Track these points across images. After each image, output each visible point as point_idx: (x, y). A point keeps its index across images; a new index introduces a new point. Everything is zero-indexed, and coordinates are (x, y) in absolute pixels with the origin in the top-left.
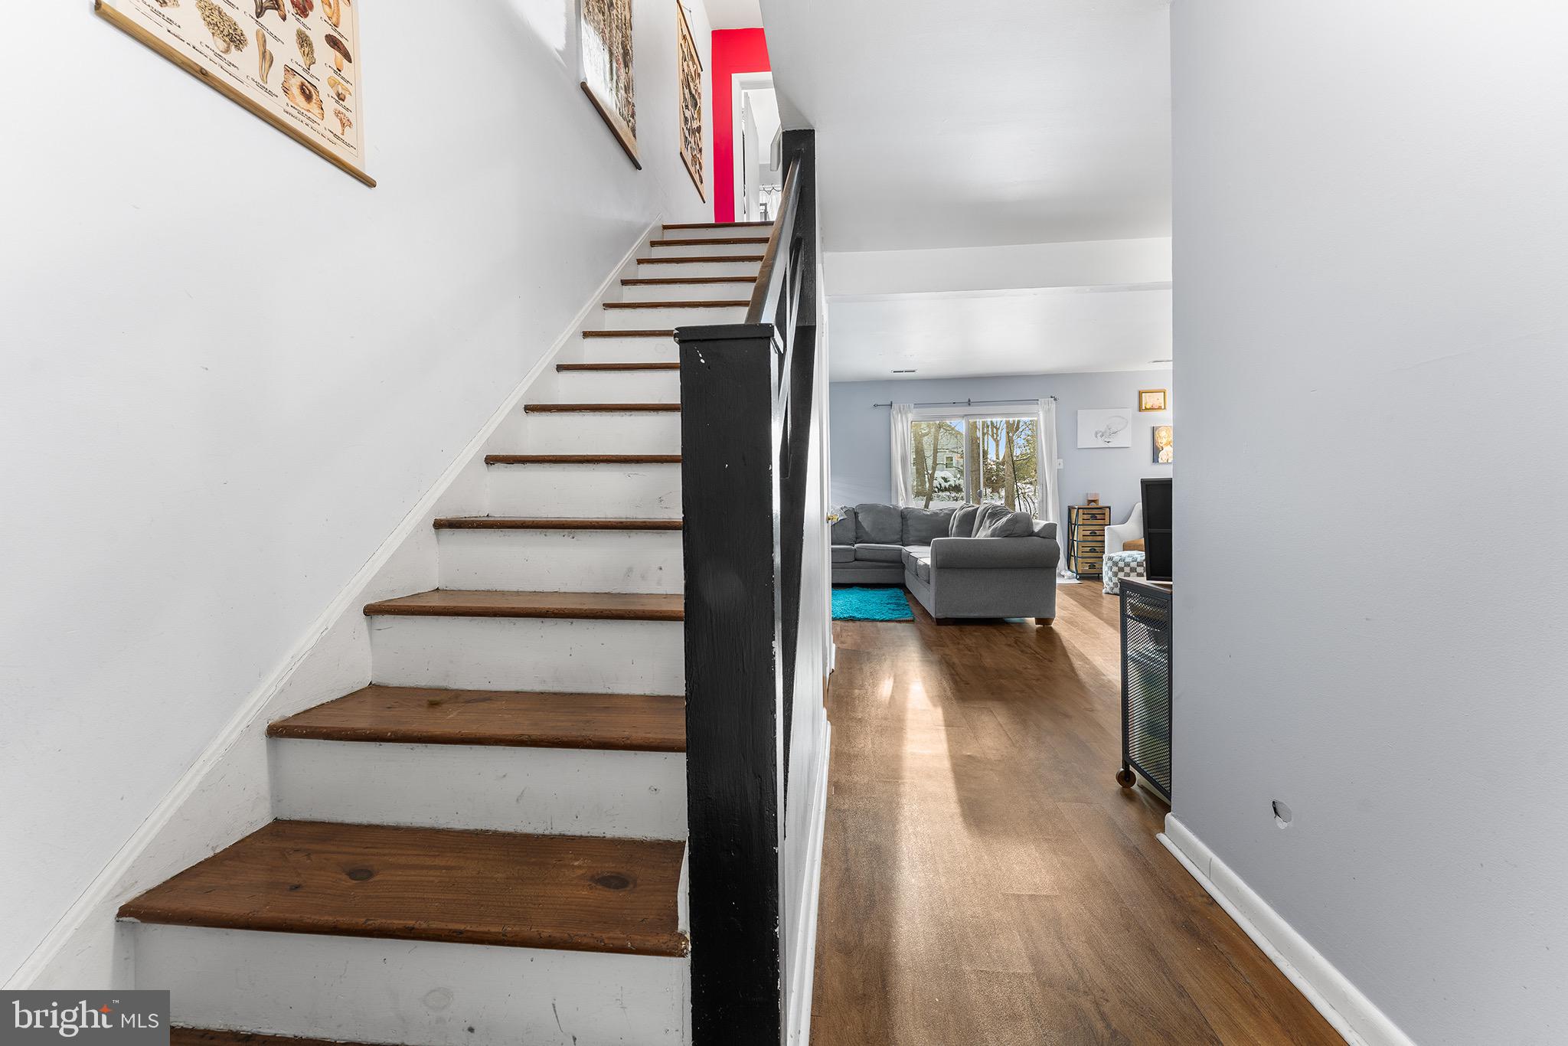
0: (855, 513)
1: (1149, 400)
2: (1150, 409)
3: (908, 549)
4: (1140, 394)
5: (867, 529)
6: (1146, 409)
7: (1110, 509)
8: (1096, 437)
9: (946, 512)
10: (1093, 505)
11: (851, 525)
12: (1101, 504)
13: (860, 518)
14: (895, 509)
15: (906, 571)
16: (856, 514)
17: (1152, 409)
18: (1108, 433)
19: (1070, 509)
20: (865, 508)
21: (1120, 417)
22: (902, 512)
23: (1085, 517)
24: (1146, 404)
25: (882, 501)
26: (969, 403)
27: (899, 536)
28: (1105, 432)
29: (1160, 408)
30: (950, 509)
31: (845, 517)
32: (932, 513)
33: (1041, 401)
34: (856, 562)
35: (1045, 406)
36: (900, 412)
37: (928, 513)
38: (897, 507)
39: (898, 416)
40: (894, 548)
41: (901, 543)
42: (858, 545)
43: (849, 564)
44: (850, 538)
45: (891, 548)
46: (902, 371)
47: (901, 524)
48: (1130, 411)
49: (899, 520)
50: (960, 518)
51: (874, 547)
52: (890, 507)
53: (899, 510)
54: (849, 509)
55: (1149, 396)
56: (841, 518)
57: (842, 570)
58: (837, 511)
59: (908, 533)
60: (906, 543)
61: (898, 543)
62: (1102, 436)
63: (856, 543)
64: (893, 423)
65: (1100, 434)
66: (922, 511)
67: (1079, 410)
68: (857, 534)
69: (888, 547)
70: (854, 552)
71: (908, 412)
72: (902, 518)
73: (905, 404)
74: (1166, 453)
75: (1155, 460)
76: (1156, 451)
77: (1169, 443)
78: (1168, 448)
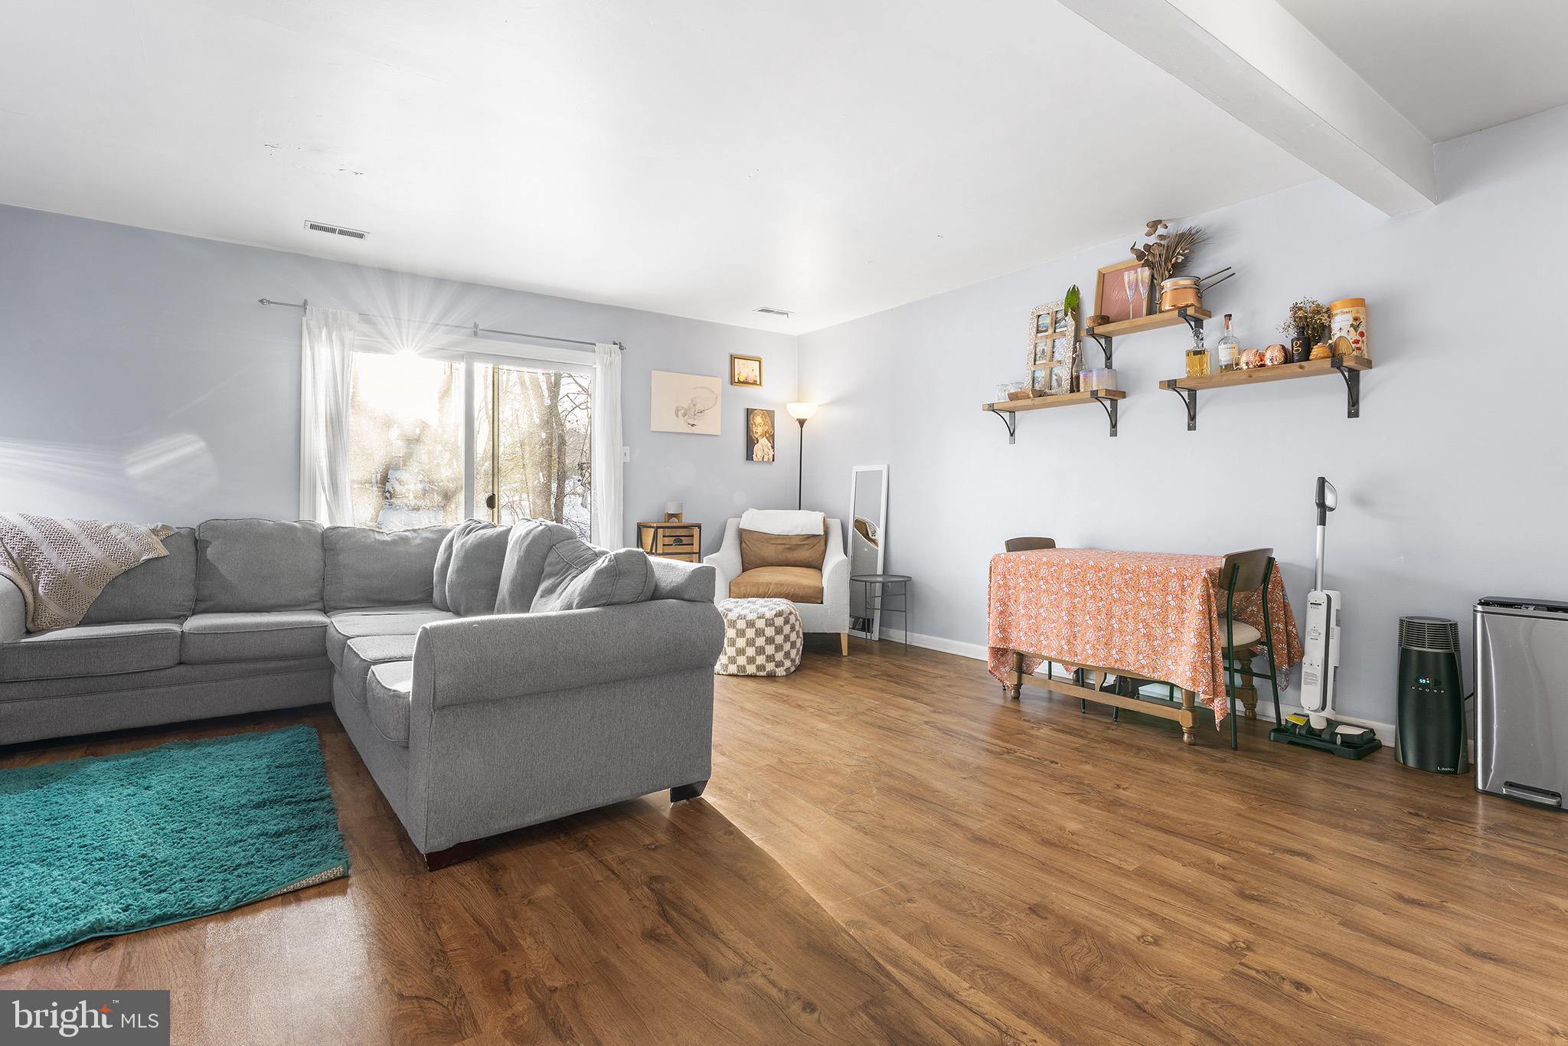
0: (196, 542)
1: (745, 370)
2: (744, 383)
3: (346, 624)
4: (733, 358)
5: (230, 580)
6: (739, 382)
7: (700, 527)
8: (677, 416)
9: (426, 535)
10: (674, 522)
11: (184, 570)
12: (687, 520)
13: (210, 553)
14: (308, 530)
15: (336, 676)
16: (198, 543)
17: (746, 383)
18: (692, 412)
19: (641, 528)
20: (223, 527)
21: (708, 389)
22: (324, 536)
23: (667, 540)
24: (739, 374)
26: (475, 331)
27: (313, 591)
28: (689, 408)
29: (754, 383)
30: (435, 529)
31: (163, 551)
32: (396, 537)
33: (599, 347)
34: (182, 668)
35: (606, 356)
36: (327, 325)
37: (387, 538)
38: (312, 525)
39: (321, 333)
40: (302, 623)
41: (319, 605)
42: (194, 623)
43: (162, 673)
44: (177, 603)
45: (291, 623)
46: (333, 231)
47: (322, 563)
48: (720, 382)
49: (316, 554)
50: (467, 552)
51: (245, 626)
52: (295, 527)
53: (317, 532)
54: (177, 530)
55: (743, 364)
56: (150, 557)
57: (138, 692)
58: (137, 537)
59: (338, 581)
60: (332, 604)
61: (312, 607)
62: (685, 415)
63: (193, 615)
64: (308, 348)
65: (682, 412)
66: (371, 533)
67: (653, 371)
68: (197, 589)
69: (284, 624)
70: (179, 640)
71: (347, 328)
72: (325, 550)
73: (339, 311)
74: (762, 447)
75: (749, 456)
76: (750, 443)
77: (764, 434)
78: (763, 441)
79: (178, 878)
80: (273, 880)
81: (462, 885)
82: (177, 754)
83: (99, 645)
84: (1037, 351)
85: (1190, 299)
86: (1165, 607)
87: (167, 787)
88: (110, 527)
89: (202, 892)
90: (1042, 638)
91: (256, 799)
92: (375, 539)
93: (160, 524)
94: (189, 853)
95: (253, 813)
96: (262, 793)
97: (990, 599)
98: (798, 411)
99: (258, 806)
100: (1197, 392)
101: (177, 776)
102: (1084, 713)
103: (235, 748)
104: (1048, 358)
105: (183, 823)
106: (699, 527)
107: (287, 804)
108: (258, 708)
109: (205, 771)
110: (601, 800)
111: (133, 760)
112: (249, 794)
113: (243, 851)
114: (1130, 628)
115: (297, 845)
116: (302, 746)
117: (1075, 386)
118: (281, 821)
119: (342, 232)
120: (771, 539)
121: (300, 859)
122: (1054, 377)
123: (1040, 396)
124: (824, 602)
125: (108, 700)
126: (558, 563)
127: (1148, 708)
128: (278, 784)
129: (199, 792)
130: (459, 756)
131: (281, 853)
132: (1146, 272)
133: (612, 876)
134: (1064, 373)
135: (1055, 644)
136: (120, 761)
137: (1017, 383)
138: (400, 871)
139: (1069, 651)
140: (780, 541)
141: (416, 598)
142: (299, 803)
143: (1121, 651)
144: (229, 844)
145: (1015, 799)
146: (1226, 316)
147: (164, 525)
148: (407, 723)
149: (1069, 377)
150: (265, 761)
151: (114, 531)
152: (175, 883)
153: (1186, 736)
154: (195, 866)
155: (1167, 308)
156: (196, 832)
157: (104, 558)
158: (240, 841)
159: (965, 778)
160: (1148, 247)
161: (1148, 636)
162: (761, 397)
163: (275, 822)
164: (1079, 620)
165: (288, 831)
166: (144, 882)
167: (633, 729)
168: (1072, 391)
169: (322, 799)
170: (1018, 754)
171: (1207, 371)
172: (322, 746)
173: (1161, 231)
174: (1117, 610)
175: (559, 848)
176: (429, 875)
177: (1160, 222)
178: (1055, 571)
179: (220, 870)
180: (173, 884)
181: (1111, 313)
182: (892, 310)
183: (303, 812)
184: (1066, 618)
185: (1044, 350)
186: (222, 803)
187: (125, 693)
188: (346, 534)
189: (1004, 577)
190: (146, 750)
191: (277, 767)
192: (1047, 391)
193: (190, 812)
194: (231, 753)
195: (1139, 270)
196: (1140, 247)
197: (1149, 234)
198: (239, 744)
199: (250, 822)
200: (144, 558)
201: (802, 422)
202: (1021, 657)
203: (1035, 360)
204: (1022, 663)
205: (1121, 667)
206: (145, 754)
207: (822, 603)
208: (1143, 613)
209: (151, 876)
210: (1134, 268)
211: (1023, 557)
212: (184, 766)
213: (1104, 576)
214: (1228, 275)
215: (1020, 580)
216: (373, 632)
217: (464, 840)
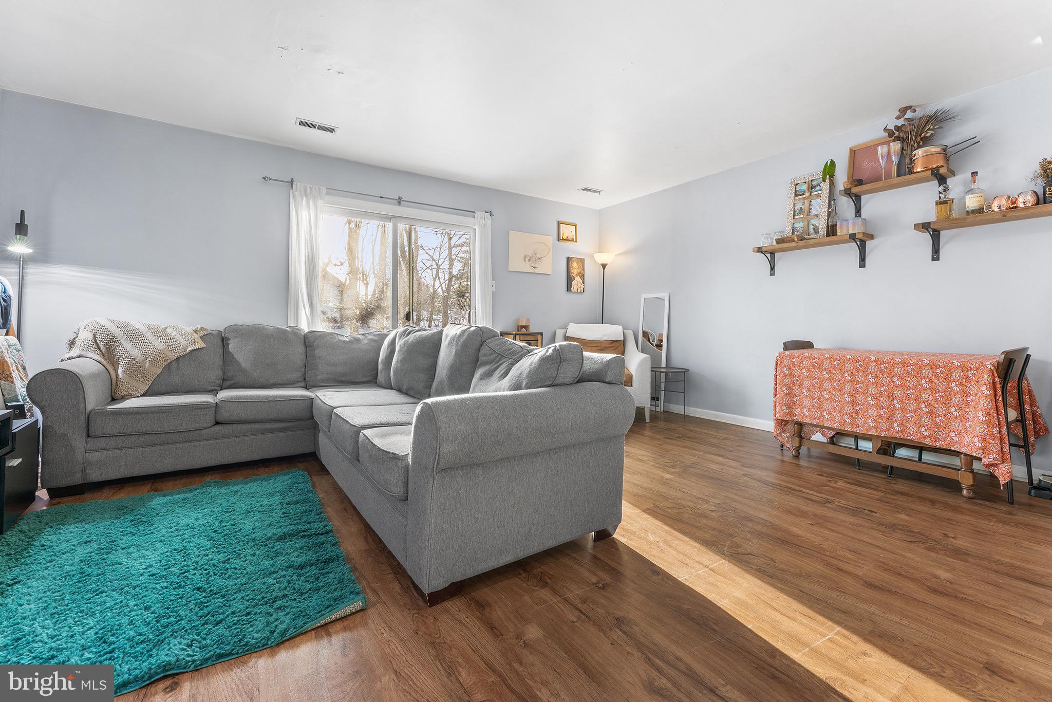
0: (222, 339)
1: (567, 231)
2: (566, 240)
4: (559, 223)
5: (244, 365)
6: (563, 239)
8: (525, 261)
9: (370, 337)
10: (524, 330)
11: (215, 358)
12: (532, 330)
13: (232, 347)
14: (295, 332)
16: (224, 341)
17: (567, 240)
18: (534, 259)
20: (239, 331)
21: (542, 243)
22: (305, 337)
24: (563, 234)
25: (272, 320)
26: (400, 201)
27: (299, 374)
28: (532, 257)
29: (572, 240)
30: (376, 333)
31: (202, 345)
32: (352, 339)
33: (478, 214)
34: (217, 428)
35: (482, 220)
36: (306, 195)
37: (346, 339)
38: (297, 329)
39: (302, 200)
40: (296, 396)
41: (303, 384)
42: (224, 394)
43: (203, 432)
44: (211, 381)
45: (289, 396)
46: (313, 126)
47: (304, 355)
48: (551, 239)
49: (301, 349)
50: (409, 348)
51: (259, 397)
52: (287, 330)
53: (301, 334)
54: (211, 331)
55: (566, 228)
56: (193, 348)
57: (186, 445)
58: (184, 335)
59: (315, 368)
60: (311, 383)
61: (298, 386)
62: (529, 260)
63: (221, 390)
64: (294, 209)
65: (528, 258)
66: (336, 336)
67: (510, 231)
68: (224, 372)
69: (285, 396)
70: (215, 409)
71: (319, 197)
72: (306, 347)
73: (314, 186)
74: (577, 283)
75: (569, 289)
76: (570, 280)
77: (578, 274)
78: (578, 279)
79: (230, 611)
80: (307, 615)
81: (460, 622)
82: (214, 491)
83: (160, 411)
84: (796, 209)
85: (939, 162)
86: (948, 392)
87: (210, 519)
88: (166, 328)
89: (251, 626)
90: (825, 413)
91: (280, 532)
92: (339, 339)
93: (199, 327)
94: (236, 584)
95: (279, 545)
96: (281, 527)
97: (776, 384)
98: (602, 258)
99: (282, 538)
100: (941, 232)
101: (216, 510)
102: (859, 469)
103: (252, 487)
104: (805, 214)
105: (226, 554)
106: (542, 334)
107: (302, 537)
108: (266, 457)
109: (236, 506)
110: (551, 543)
111: (182, 496)
112: (271, 527)
113: (278, 583)
114: (913, 406)
115: (318, 577)
116: (301, 486)
117: (831, 230)
118: (301, 553)
119: (321, 128)
120: (588, 343)
121: (324, 592)
122: (812, 227)
123: (802, 240)
124: (633, 385)
125: (166, 451)
126: (491, 354)
127: (925, 468)
128: (290, 519)
129: (234, 525)
130: (453, 511)
131: (308, 586)
132: (896, 146)
133: (583, 617)
134: (822, 224)
135: (837, 417)
136: (174, 496)
137: (778, 232)
138: (405, 606)
139: (852, 424)
140: (594, 345)
141: (366, 380)
142: (310, 536)
143: (902, 424)
144: (265, 576)
145: (869, 545)
146: (972, 173)
147: (202, 327)
148: (406, 481)
149: (825, 225)
150: (277, 498)
151: (169, 330)
152: (228, 616)
153: (965, 492)
154: (243, 598)
155: (919, 170)
156: (236, 563)
157: (164, 349)
158: (274, 573)
159: (812, 524)
160: (898, 128)
161: (931, 414)
162: (578, 249)
163: (296, 554)
164: (861, 400)
165: (309, 564)
166: (201, 613)
167: (572, 485)
168: (828, 235)
169: (327, 533)
170: (836, 503)
171: (954, 215)
172: (314, 486)
173: (909, 114)
174: (898, 393)
175: (525, 584)
176: (430, 610)
177: (910, 107)
178: (817, 363)
179: (261, 602)
180: (226, 618)
181: (864, 177)
182: (672, 188)
183: (316, 545)
184: (848, 399)
185: (801, 208)
186: (253, 536)
187: (177, 445)
188: (320, 336)
189: (790, 368)
190: (192, 488)
191: (287, 504)
192: (806, 236)
193: (230, 543)
194: (251, 491)
195: (892, 144)
196: (891, 127)
197: (898, 118)
198: (256, 483)
199: (278, 554)
200: (189, 349)
201: (604, 266)
202: (801, 425)
203: (794, 216)
204: (801, 430)
205: (902, 437)
206: (191, 491)
207: (631, 386)
208: (925, 396)
209: (207, 607)
210: (888, 143)
211: (806, 354)
212: (220, 502)
213: (886, 368)
214: (974, 142)
215: (804, 371)
216: (349, 404)
217: (456, 580)
